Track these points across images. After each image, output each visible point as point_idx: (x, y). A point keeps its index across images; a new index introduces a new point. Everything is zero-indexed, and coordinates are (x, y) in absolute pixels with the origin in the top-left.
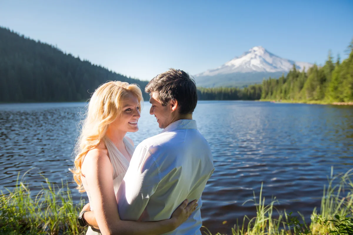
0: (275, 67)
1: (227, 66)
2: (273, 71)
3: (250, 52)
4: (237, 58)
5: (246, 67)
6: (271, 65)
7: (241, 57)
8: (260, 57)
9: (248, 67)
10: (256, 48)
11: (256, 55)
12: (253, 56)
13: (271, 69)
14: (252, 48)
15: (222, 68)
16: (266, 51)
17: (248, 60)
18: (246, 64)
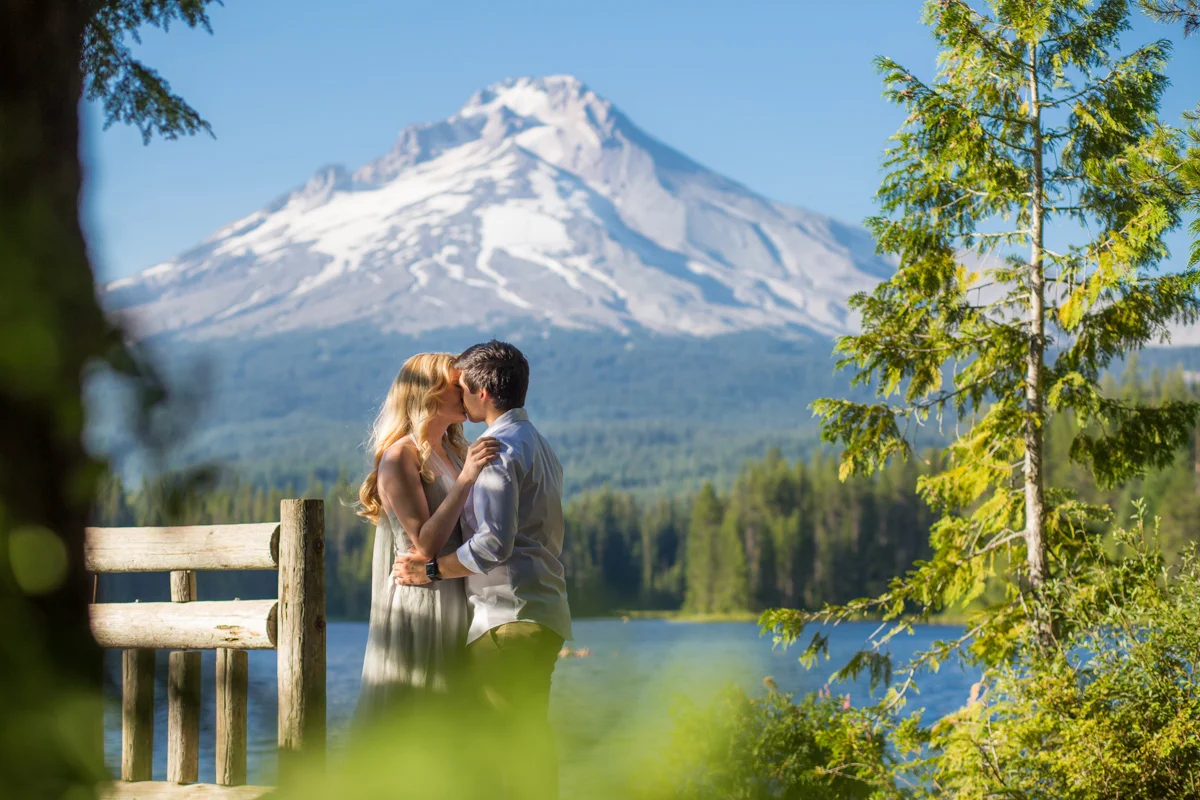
0: (716, 293)
1: (249, 259)
2: (699, 324)
3: (473, 130)
4: (344, 181)
5: (439, 272)
6: (673, 264)
7: (374, 184)
8: (567, 179)
9: (456, 271)
10: (523, 98)
11: (530, 158)
12: (501, 171)
13: (682, 300)
14: (487, 98)
15: (185, 283)
16: (621, 130)
17: (457, 204)
18: (429, 244)
